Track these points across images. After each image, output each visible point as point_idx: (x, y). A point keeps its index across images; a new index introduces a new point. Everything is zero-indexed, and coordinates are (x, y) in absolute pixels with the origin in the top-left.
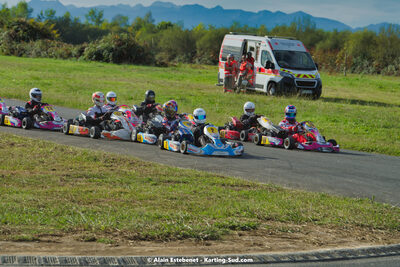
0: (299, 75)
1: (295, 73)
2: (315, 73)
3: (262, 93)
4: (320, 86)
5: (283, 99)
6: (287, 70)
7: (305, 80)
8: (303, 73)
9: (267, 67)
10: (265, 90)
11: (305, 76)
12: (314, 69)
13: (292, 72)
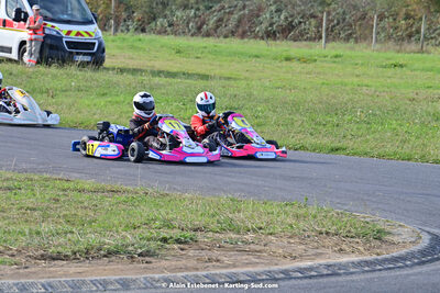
0: (69, 33)
1: (63, 29)
2: (94, 28)
3: (10, 60)
4: (102, 50)
5: (53, 70)
6: (50, 24)
7: (79, 39)
8: (75, 28)
9: (17, 19)
10: (14, 55)
11: (78, 34)
12: (91, 22)
13: (58, 26)
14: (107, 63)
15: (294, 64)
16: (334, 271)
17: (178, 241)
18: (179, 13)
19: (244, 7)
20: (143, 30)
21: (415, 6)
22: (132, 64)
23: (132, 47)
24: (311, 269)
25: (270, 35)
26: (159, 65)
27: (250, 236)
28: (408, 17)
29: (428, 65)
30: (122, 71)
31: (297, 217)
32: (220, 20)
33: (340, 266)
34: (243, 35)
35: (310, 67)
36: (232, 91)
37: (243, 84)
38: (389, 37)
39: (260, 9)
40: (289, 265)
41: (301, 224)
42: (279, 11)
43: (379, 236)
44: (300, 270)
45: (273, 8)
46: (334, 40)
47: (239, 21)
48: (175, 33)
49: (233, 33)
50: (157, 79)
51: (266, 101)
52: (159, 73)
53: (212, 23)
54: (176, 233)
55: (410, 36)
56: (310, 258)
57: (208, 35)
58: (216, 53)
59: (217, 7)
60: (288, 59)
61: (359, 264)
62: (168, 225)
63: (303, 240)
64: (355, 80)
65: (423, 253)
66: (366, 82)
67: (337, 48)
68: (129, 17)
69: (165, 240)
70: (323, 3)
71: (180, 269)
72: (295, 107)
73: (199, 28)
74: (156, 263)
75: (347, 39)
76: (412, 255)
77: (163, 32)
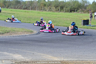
14: (2, 12)
16: (26, 36)
17: (7, 32)
18: (12, 6)
19: (21, 5)
20: (7, 8)
22: (5, 12)
23: (5, 10)
24: (23, 35)
25: (24, 9)
26: (8, 12)
27: (16, 32)
28: (41, 7)
29: (43, 13)
30: (3, 13)
31: (23, 30)
32: (18, 7)
33: (26, 35)
34: (21, 9)
35: (28, 13)
36: (18, 15)
37: (19, 15)
38: (39, 10)
39: (23, 6)
40: (20, 35)
41: (23, 31)
42: (25, 6)
43: (32, 32)
44: (22, 35)
46: (32, 10)
47: (20, 7)
48: (12, 9)
49: (19, 9)
50: (8, 14)
51: (22, 17)
52: (8, 13)
53: (16, 7)
54: (7, 31)
55: (42, 10)
56: (23, 34)
57: (16, 9)
58: (16, 11)
59: (17, 5)
60: (26, 12)
61: (29, 35)
62: (6, 30)
63: (23, 32)
64: (34, 15)
65: (37, 34)
66: (35, 15)
67: (32, 11)
68: (6, 6)
69: (5, 32)
70: (31, 5)
71: (7, 35)
72: (25, 17)
73: (15, 8)
74: (4, 35)
75: (34, 10)
76: (35, 34)
77: (10, 8)
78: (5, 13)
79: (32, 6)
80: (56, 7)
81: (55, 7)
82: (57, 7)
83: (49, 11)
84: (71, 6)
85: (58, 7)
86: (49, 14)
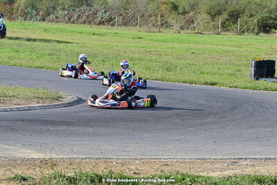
15: (95, 36)
19: (90, 10)
21: (165, 12)
29: (152, 38)
35: (101, 38)
39: (97, 11)
42: (105, 12)
45: (103, 11)
58: (62, 31)
60: (94, 34)
66: (119, 44)
78: (17, 39)
79: (130, 12)
80: (214, 14)
81: (210, 14)
82: (216, 14)
83: (182, 28)
84: (266, 10)
85: (219, 13)
86: (174, 40)
